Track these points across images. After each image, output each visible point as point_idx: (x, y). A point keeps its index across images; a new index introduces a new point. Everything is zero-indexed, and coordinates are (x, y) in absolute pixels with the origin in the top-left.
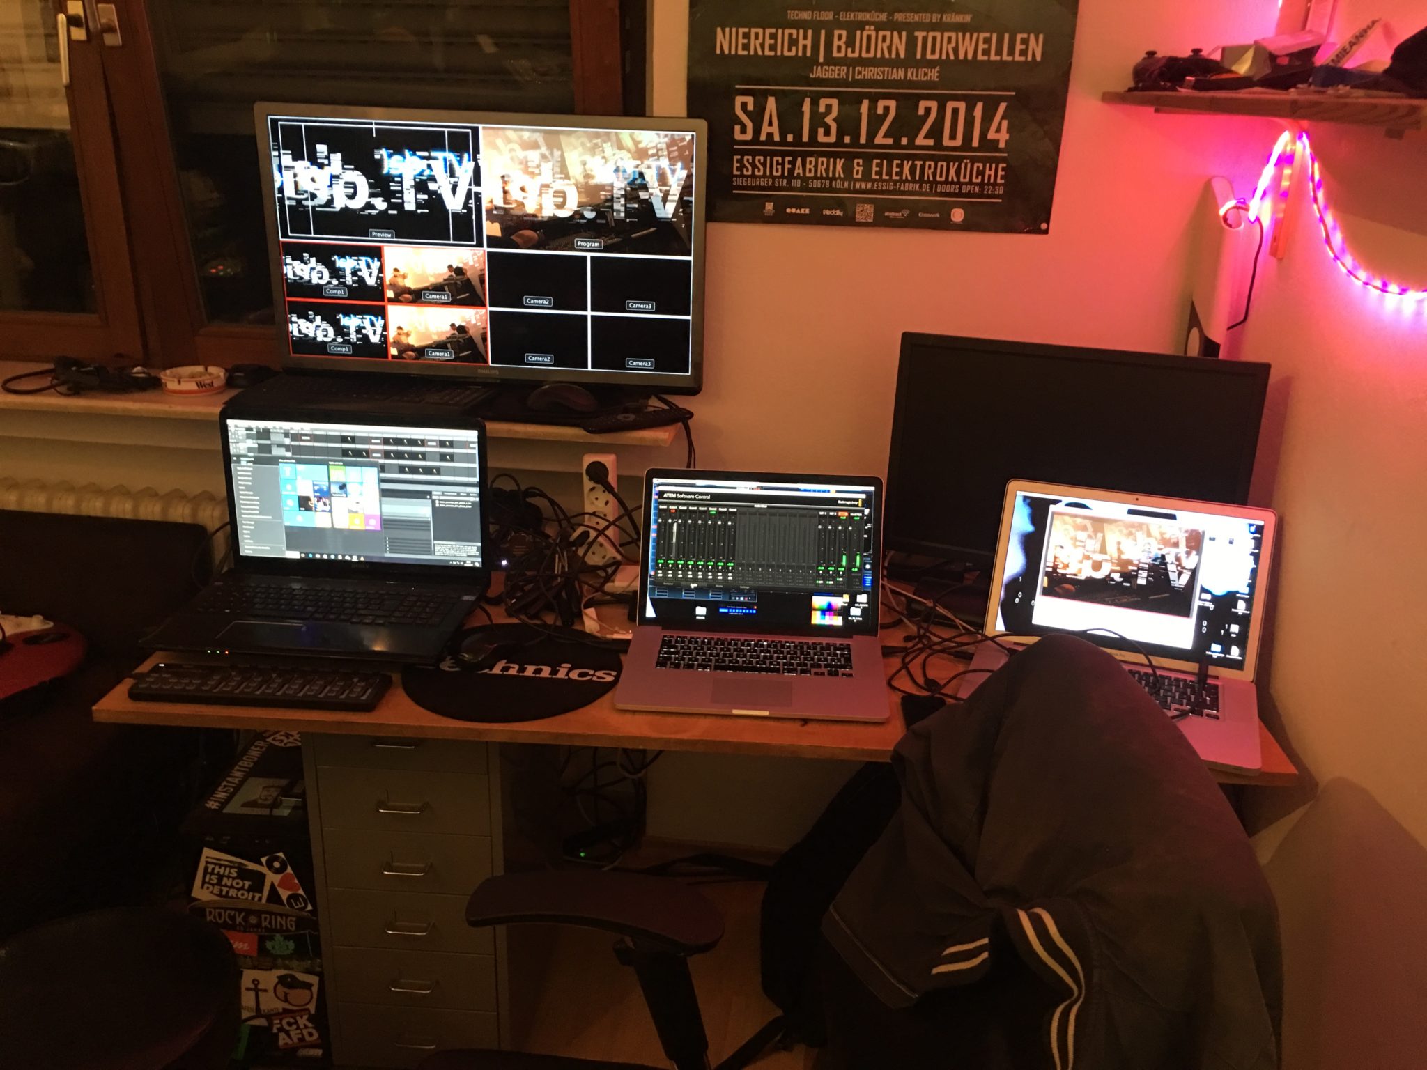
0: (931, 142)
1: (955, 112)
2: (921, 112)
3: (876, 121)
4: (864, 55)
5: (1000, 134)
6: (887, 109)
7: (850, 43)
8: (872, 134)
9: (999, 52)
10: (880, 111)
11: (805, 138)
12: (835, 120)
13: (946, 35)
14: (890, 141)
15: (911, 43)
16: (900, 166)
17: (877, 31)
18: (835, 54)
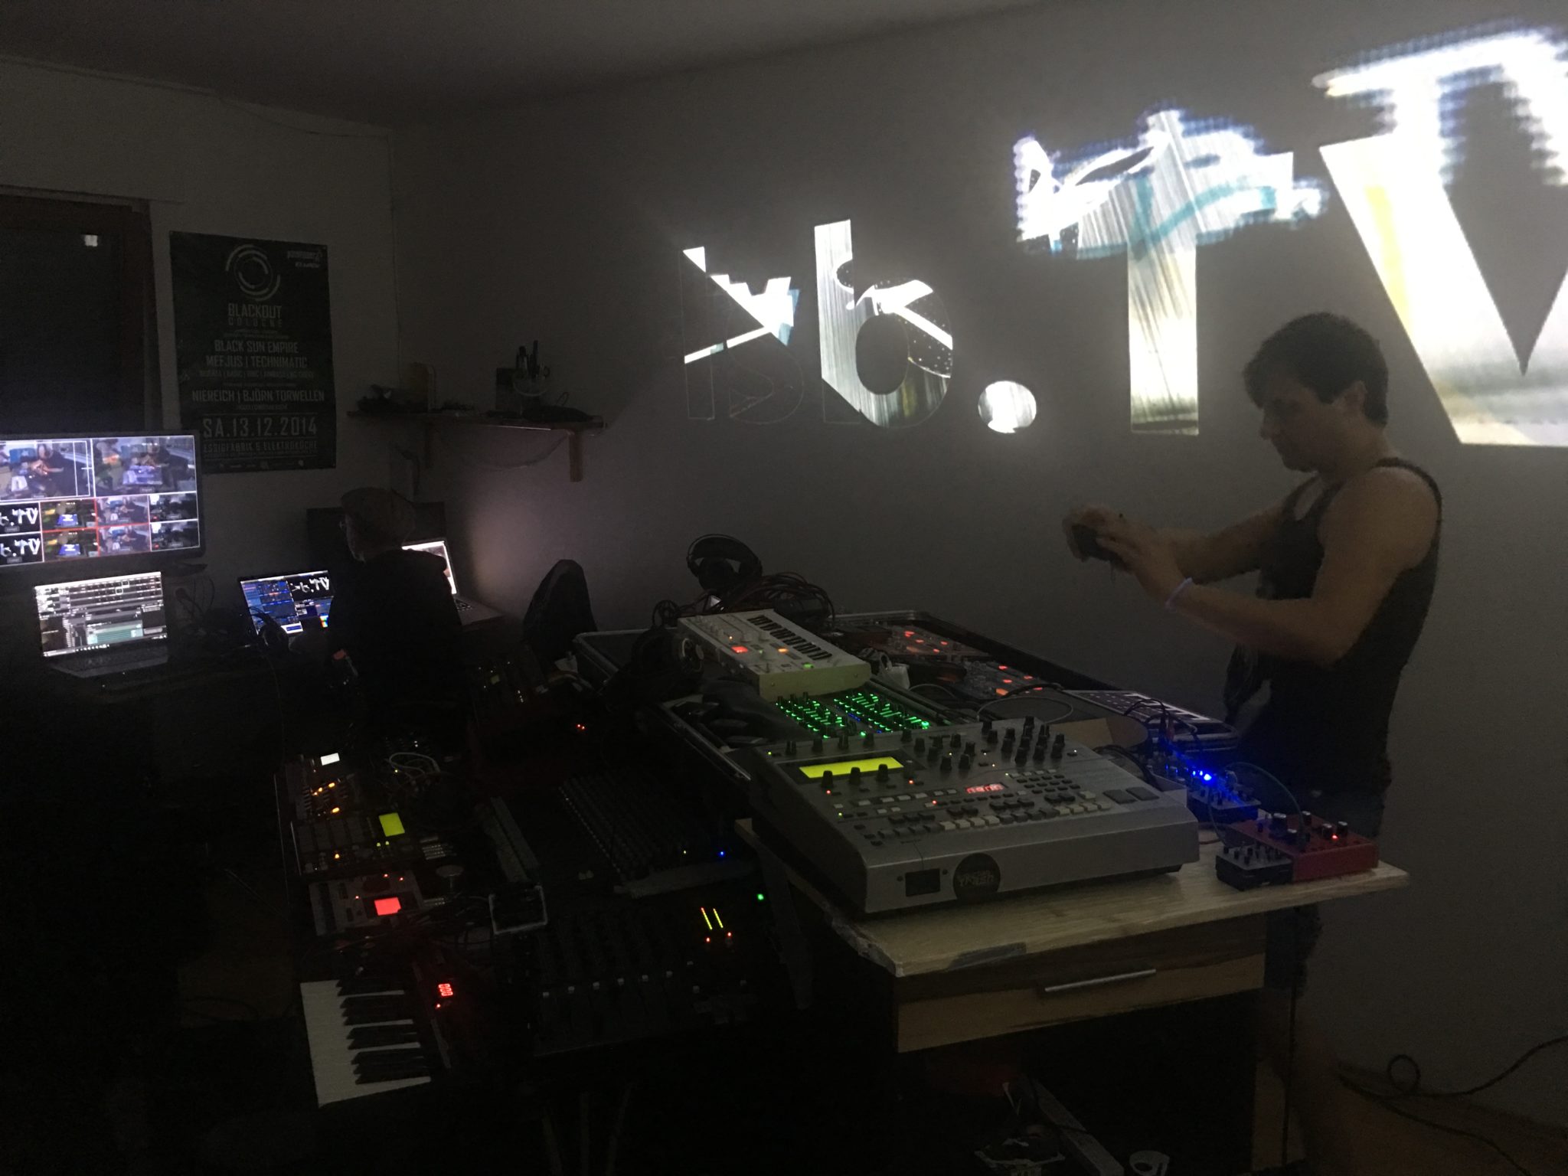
0: (286, 434)
1: (295, 421)
2: (282, 422)
3: (264, 426)
4: (257, 400)
5: (313, 430)
6: (268, 422)
7: (250, 395)
8: (263, 432)
9: (308, 398)
10: (265, 422)
11: (235, 435)
12: (247, 426)
13: (288, 391)
14: (270, 434)
15: (274, 395)
16: (276, 444)
17: (260, 390)
18: (245, 400)
